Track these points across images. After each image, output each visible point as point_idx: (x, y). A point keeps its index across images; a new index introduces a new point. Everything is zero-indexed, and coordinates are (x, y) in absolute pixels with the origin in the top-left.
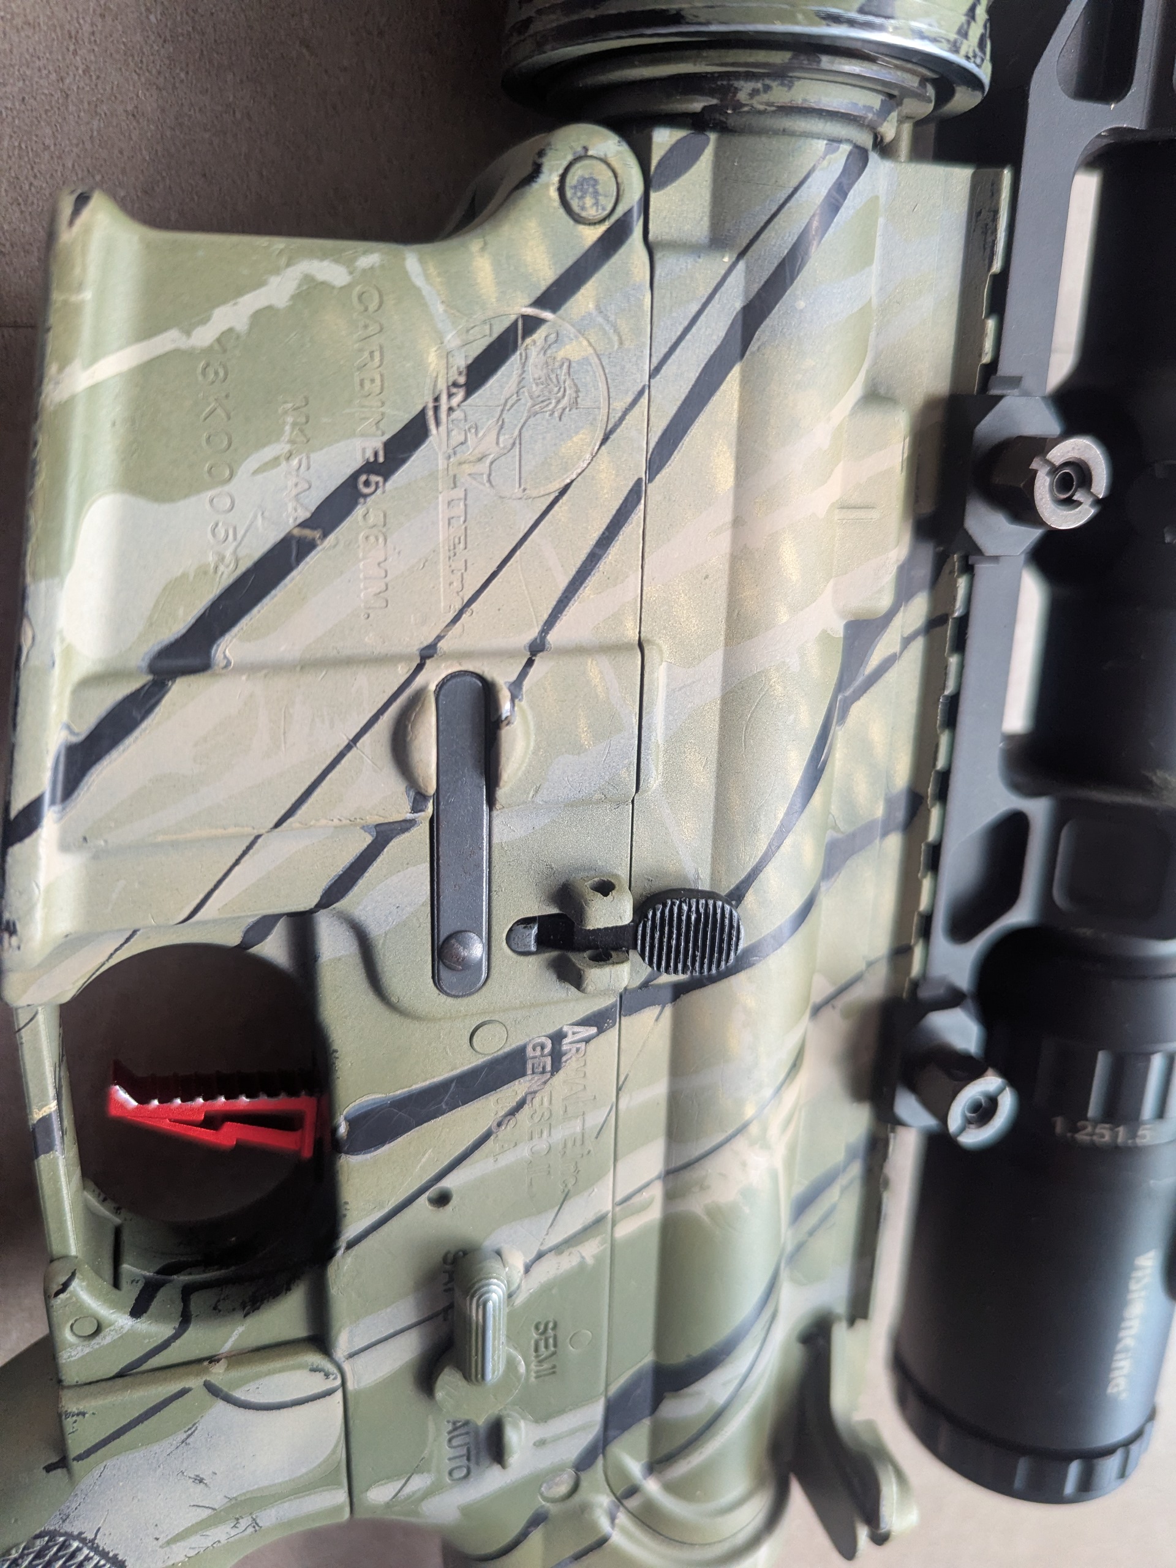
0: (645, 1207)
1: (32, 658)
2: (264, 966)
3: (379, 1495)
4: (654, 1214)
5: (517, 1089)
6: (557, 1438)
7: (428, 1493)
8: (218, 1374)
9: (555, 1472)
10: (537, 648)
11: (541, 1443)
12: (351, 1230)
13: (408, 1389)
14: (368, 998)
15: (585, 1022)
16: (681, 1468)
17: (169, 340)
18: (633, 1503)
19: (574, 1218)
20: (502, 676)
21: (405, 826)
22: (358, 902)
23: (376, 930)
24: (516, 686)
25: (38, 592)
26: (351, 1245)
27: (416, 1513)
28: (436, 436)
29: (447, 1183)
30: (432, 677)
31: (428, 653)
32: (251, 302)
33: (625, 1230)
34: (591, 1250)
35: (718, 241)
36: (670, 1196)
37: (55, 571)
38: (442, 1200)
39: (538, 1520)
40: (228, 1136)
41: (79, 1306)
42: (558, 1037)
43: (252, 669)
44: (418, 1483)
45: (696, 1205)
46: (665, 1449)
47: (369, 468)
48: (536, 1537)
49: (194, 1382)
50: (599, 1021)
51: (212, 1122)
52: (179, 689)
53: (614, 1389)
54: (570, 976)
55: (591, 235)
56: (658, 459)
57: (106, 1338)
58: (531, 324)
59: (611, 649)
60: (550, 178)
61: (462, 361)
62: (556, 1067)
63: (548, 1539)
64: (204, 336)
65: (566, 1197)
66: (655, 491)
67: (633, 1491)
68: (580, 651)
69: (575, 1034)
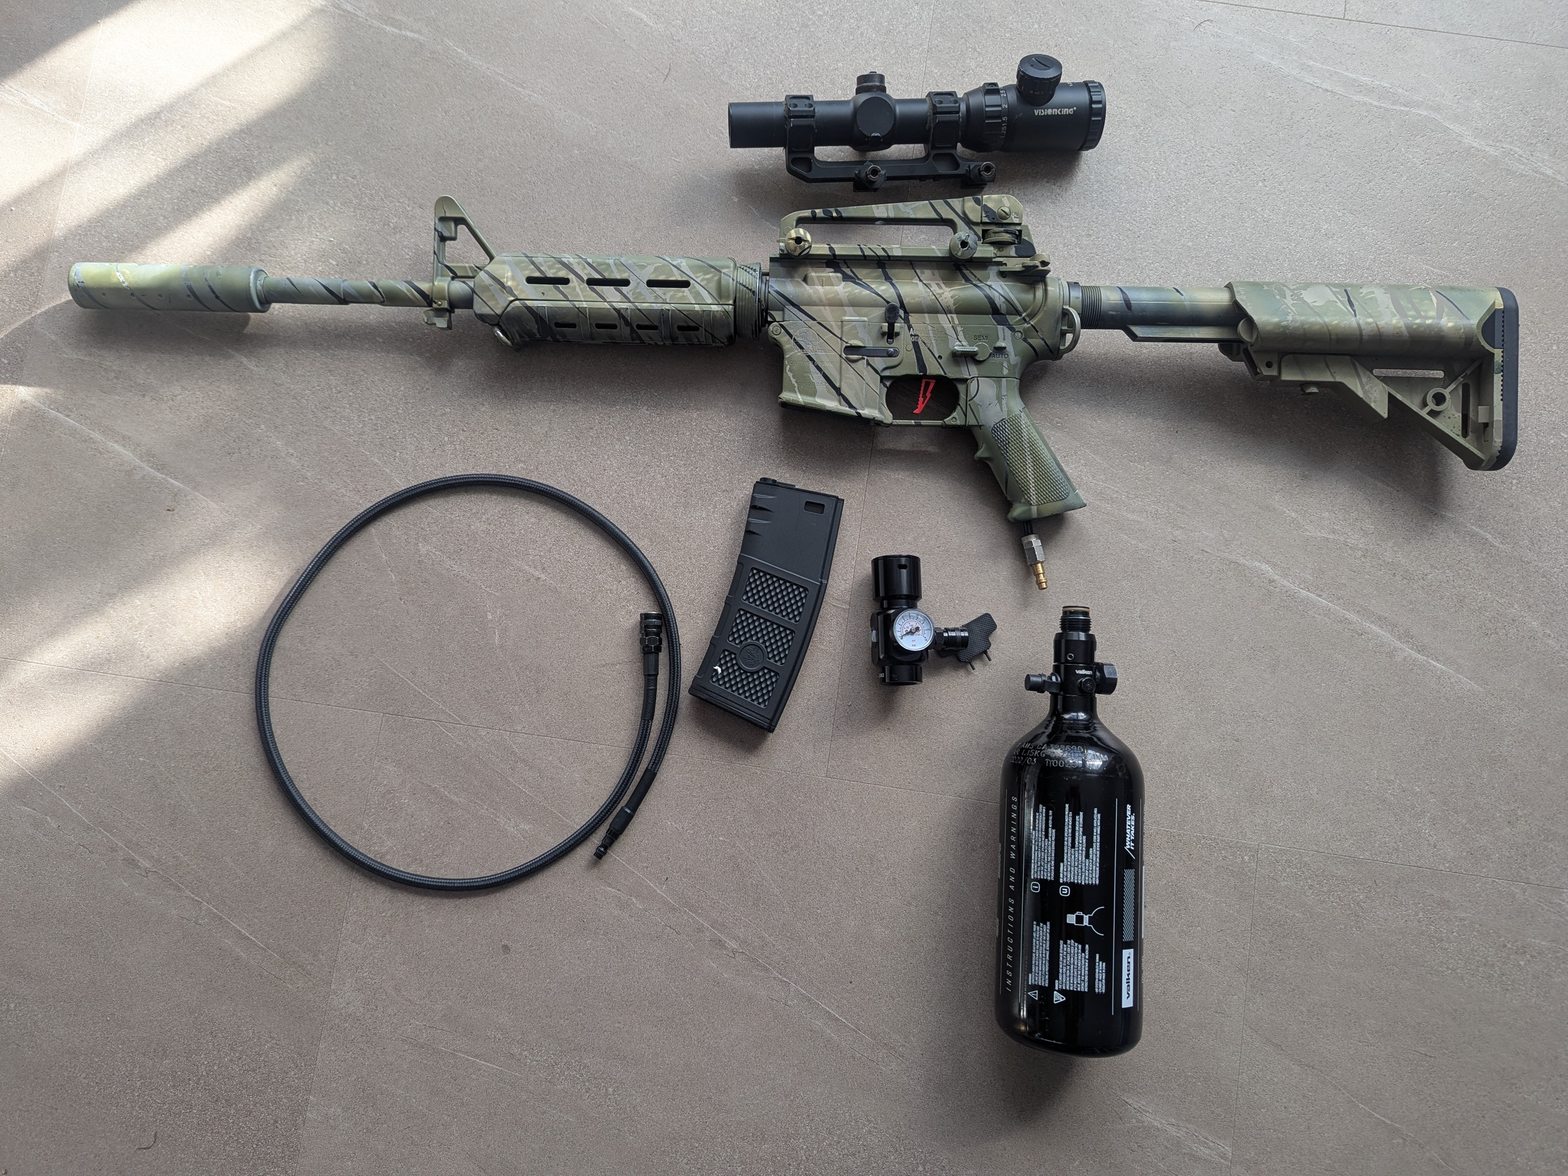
0: (952, 317)
1: (836, 410)
2: (891, 385)
3: (1005, 372)
4: (955, 316)
5: (920, 343)
6: (1004, 336)
7: (1009, 362)
8: (968, 399)
9: (1013, 337)
10: (841, 339)
11: (1004, 339)
12: (943, 374)
13: (981, 366)
14: (897, 368)
15: (909, 330)
16: (1020, 308)
17: (796, 389)
18: (1027, 319)
19: (951, 332)
20: (845, 345)
21: (867, 360)
22: (879, 369)
23: (884, 366)
24: (847, 343)
25: (827, 408)
26: (945, 374)
27: (1015, 365)
28: (809, 354)
29: (937, 357)
30: (844, 356)
31: (840, 356)
32: (792, 378)
33: (957, 322)
34: (959, 329)
35: (783, 310)
36: (951, 313)
37: (825, 406)
38: (940, 357)
39: (1025, 340)
40: (928, 395)
41: (949, 420)
42: (911, 335)
43: (841, 382)
44: (1005, 364)
45: (953, 308)
46: (1014, 312)
47: (814, 364)
48: (1029, 340)
49: (968, 403)
50: (910, 327)
51: (924, 397)
52: (842, 392)
53: (996, 324)
54: (898, 334)
55: (783, 330)
56: (814, 319)
57: (957, 417)
58: (795, 339)
59: (842, 327)
60: (775, 337)
61: (799, 350)
62: (918, 336)
63: (1030, 338)
64: (796, 385)
65: (946, 334)
66: (819, 320)
67: (1024, 319)
68: (842, 332)
69: (912, 332)
